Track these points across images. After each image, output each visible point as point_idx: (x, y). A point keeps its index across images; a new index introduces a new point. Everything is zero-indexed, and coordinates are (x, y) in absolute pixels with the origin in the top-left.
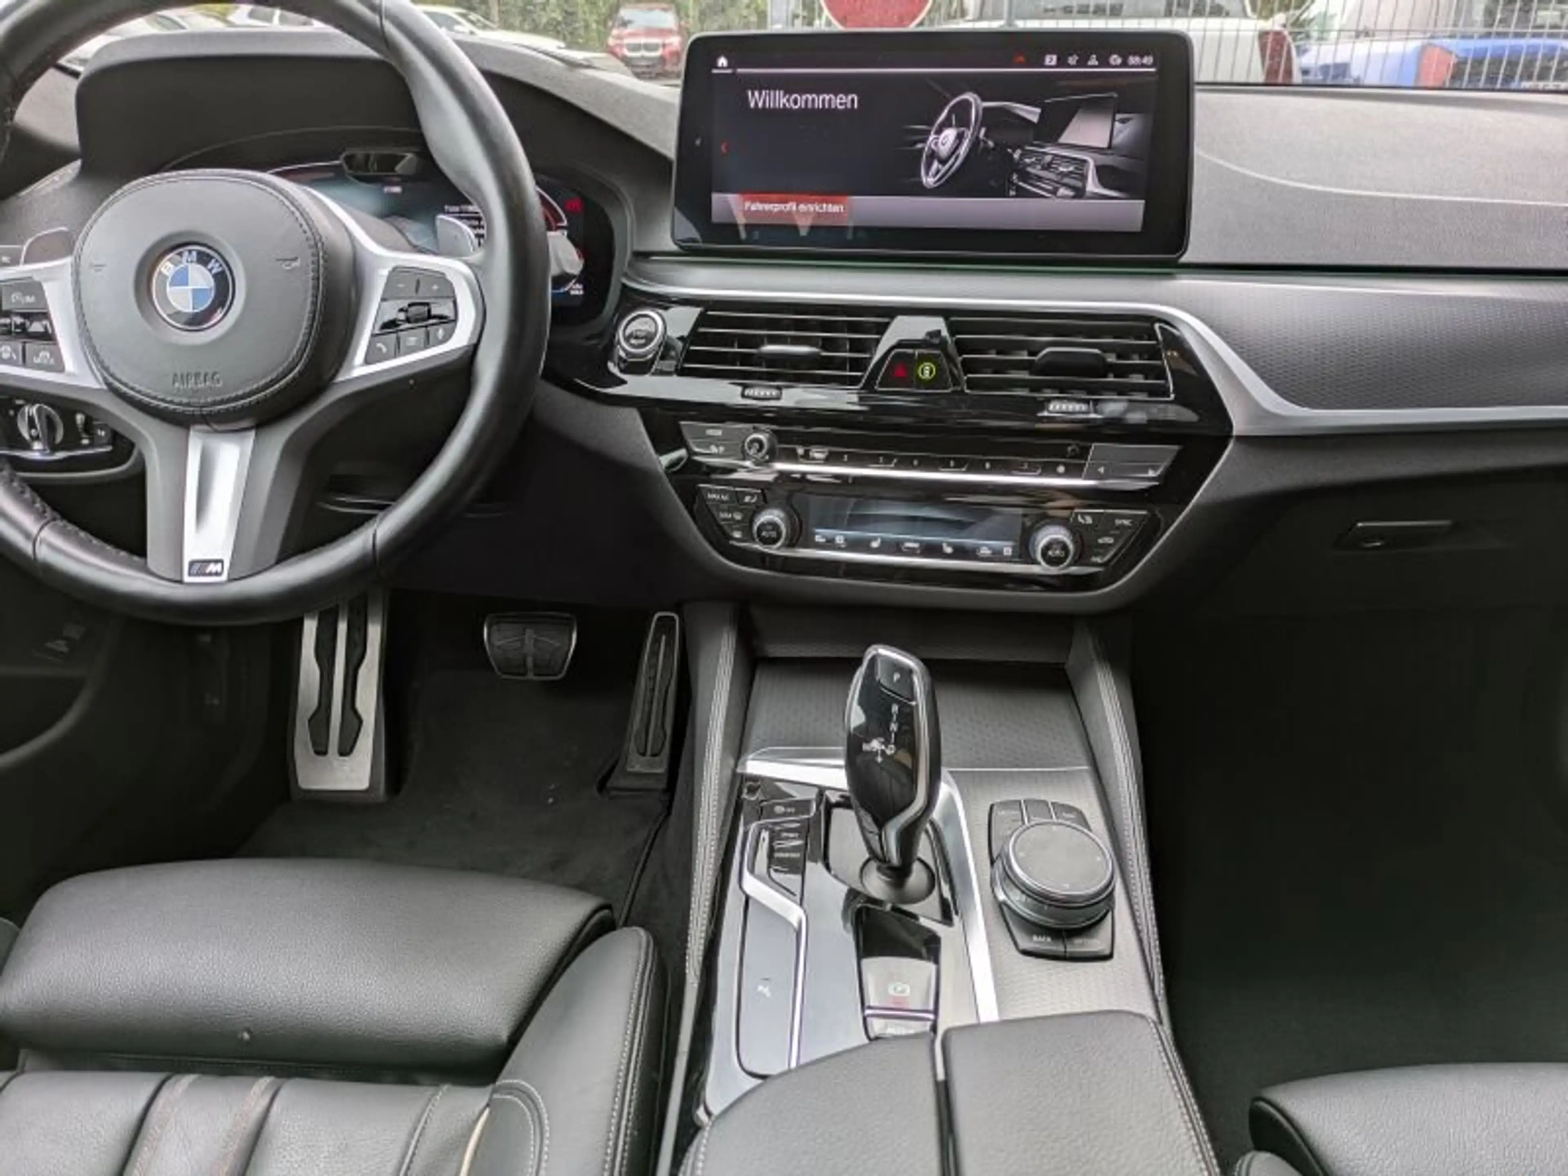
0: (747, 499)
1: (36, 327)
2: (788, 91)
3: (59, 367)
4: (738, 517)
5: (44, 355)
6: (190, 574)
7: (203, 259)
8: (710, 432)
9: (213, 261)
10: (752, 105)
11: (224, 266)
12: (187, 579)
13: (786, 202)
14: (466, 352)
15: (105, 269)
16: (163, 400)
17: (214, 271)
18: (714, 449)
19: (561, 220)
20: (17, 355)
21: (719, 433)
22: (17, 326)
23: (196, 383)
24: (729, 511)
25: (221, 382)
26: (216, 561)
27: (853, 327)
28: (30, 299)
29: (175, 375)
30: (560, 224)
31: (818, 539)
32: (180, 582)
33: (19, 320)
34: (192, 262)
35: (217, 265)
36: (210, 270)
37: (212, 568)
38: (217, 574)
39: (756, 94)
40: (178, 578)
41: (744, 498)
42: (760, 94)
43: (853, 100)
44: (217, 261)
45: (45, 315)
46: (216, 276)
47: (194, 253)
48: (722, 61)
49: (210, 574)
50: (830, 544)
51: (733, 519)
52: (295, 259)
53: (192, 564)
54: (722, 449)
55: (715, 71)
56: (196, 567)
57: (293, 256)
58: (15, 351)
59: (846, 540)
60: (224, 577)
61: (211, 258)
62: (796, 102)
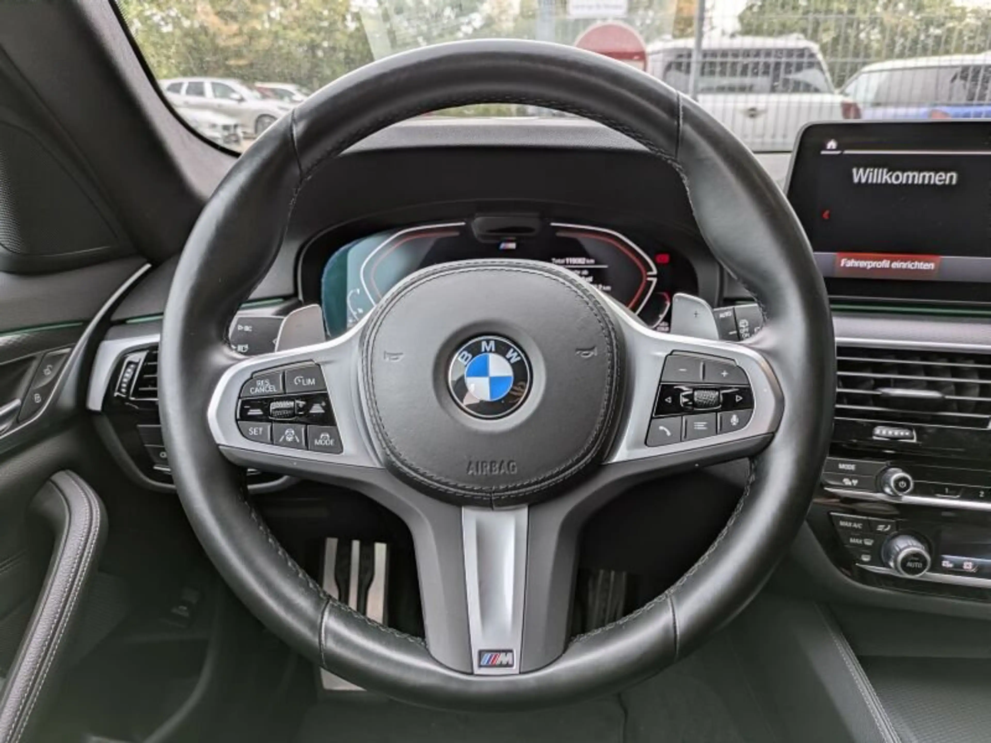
0: (881, 528)
1: (317, 409)
2: (892, 169)
3: (338, 448)
4: (869, 542)
5: (324, 439)
6: (480, 666)
7: (501, 350)
8: (842, 466)
9: (512, 350)
10: (856, 180)
11: (523, 355)
12: (477, 671)
13: (881, 260)
15: (401, 357)
16: (455, 486)
17: (513, 361)
18: (847, 482)
19: (651, 270)
20: (300, 438)
21: (852, 467)
22: (300, 410)
23: (491, 470)
24: (862, 537)
25: (516, 469)
26: (506, 651)
27: (955, 372)
28: (311, 382)
29: (470, 463)
30: (650, 273)
31: (946, 564)
32: (472, 674)
33: (302, 403)
34: (491, 351)
35: (516, 354)
36: (509, 360)
37: (503, 658)
38: (508, 665)
39: (861, 170)
40: (469, 671)
41: (876, 527)
42: (864, 172)
43: (951, 177)
44: (515, 351)
45: (324, 397)
46: (513, 365)
47: (492, 343)
48: (832, 144)
49: (501, 665)
50: (958, 570)
51: (863, 546)
52: (592, 349)
53: (481, 653)
54: (855, 482)
55: (823, 152)
56: (487, 657)
57: (590, 346)
58: (298, 433)
59: (974, 567)
60: (515, 669)
61: (509, 347)
62: (897, 178)
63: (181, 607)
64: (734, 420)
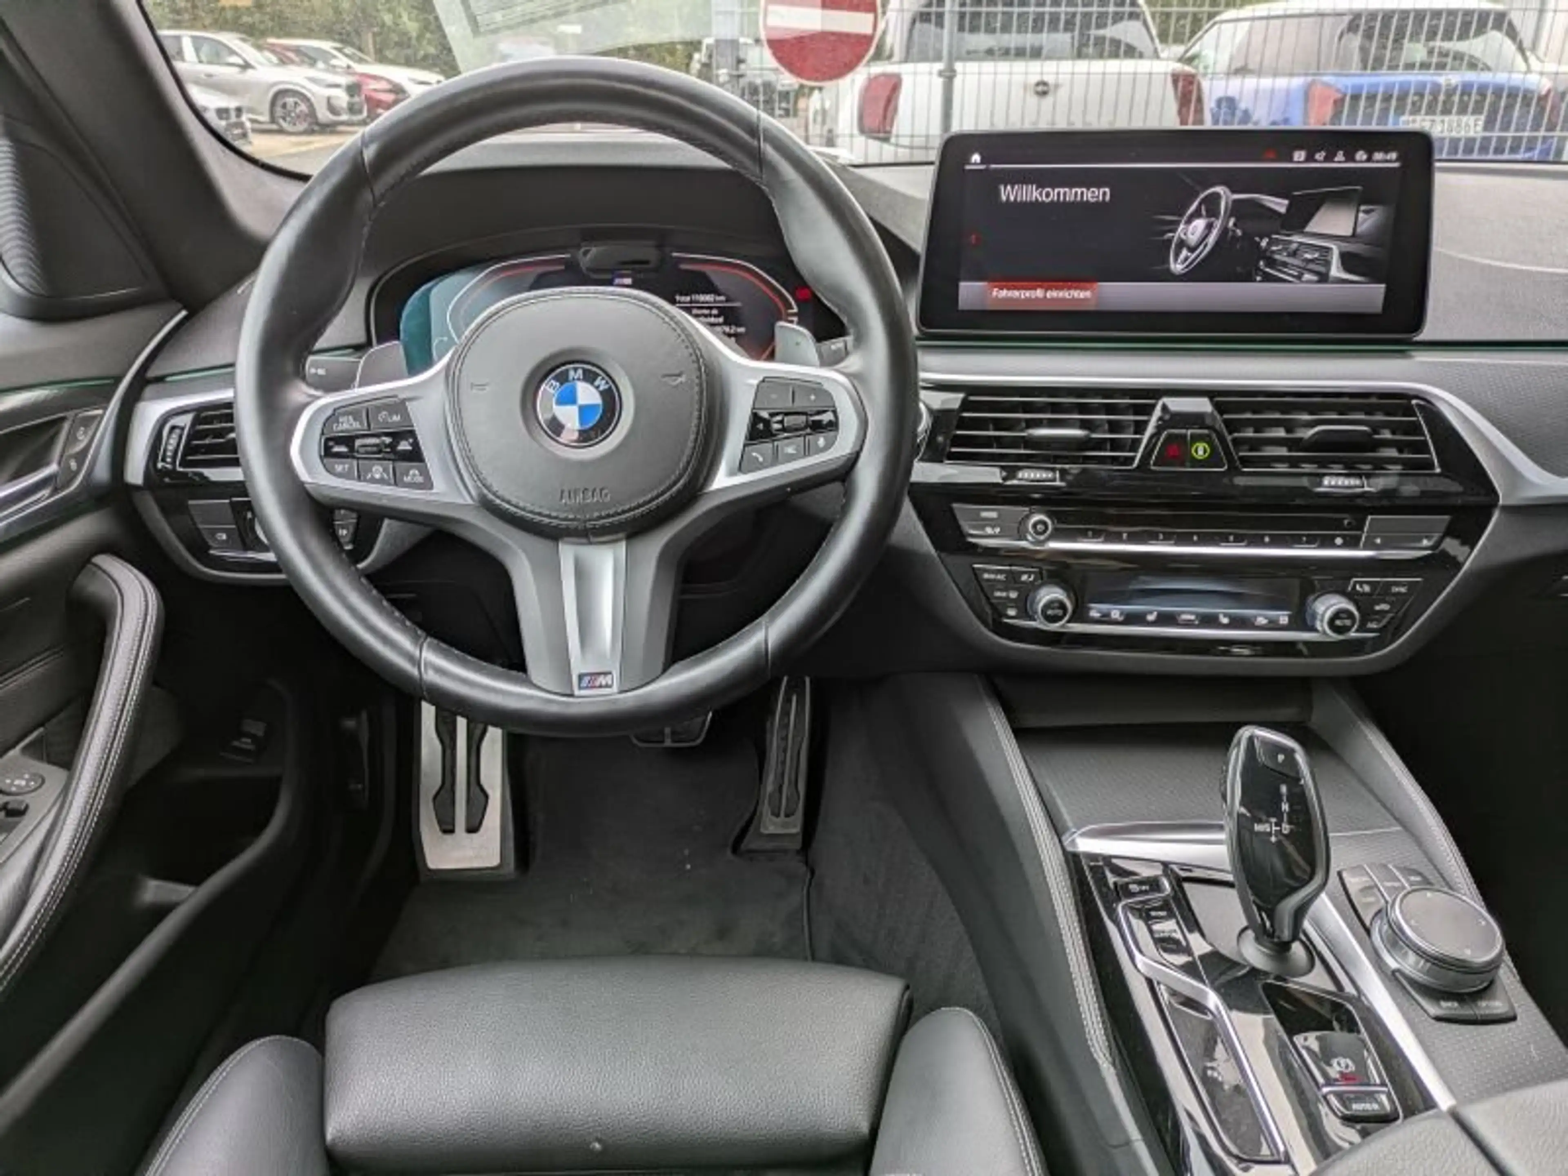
0: (1024, 578)
1: (404, 446)
2: (1041, 185)
3: (427, 484)
4: (1013, 595)
5: (414, 474)
6: (580, 688)
7: (589, 378)
8: (984, 514)
9: (600, 378)
10: (1004, 198)
11: (611, 383)
12: (577, 692)
13: (1035, 288)
14: (849, 459)
15: (487, 388)
16: (549, 516)
17: (601, 388)
18: (989, 531)
19: (792, 308)
20: (388, 474)
21: (994, 515)
22: (387, 446)
23: (584, 499)
24: (1006, 589)
25: (609, 496)
26: (605, 674)
27: (1110, 409)
28: (396, 418)
29: (562, 492)
30: (790, 311)
31: (1094, 614)
32: (571, 695)
33: (388, 440)
34: (579, 379)
35: (604, 382)
36: (597, 387)
37: (602, 680)
38: (607, 686)
39: (1009, 187)
40: (568, 692)
41: (1020, 577)
42: (1013, 188)
43: (1104, 194)
44: (603, 379)
45: (412, 434)
46: (602, 393)
47: (580, 372)
48: (976, 158)
49: (601, 686)
50: (1105, 619)
51: (1008, 598)
52: (679, 375)
53: (581, 677)
54: (998, 530)
55: (968, 167)
56: (586, 679)
57: (677, 372)
58: (385, 470)
59: (1121, 614)
60: (615, 689)
61: (597, 375)
62: (1048, 195)
63: (244, 740)
64: (821, 442)
